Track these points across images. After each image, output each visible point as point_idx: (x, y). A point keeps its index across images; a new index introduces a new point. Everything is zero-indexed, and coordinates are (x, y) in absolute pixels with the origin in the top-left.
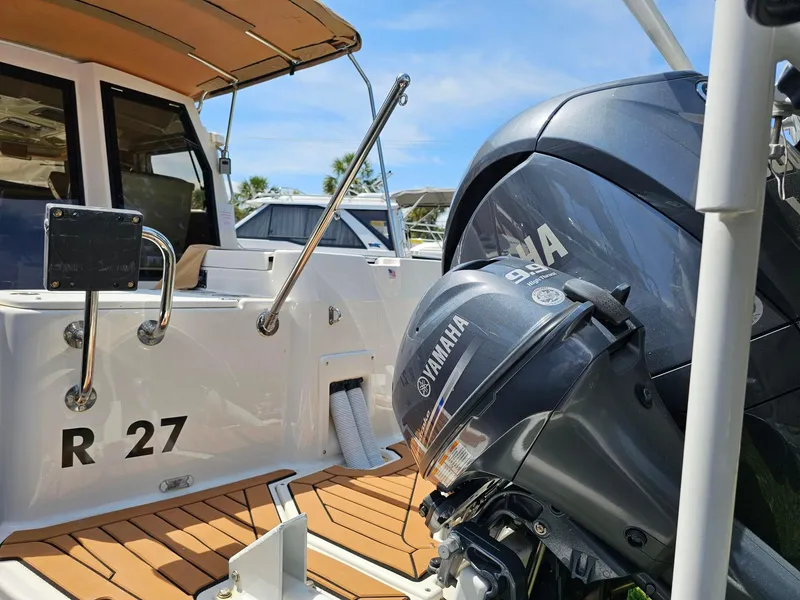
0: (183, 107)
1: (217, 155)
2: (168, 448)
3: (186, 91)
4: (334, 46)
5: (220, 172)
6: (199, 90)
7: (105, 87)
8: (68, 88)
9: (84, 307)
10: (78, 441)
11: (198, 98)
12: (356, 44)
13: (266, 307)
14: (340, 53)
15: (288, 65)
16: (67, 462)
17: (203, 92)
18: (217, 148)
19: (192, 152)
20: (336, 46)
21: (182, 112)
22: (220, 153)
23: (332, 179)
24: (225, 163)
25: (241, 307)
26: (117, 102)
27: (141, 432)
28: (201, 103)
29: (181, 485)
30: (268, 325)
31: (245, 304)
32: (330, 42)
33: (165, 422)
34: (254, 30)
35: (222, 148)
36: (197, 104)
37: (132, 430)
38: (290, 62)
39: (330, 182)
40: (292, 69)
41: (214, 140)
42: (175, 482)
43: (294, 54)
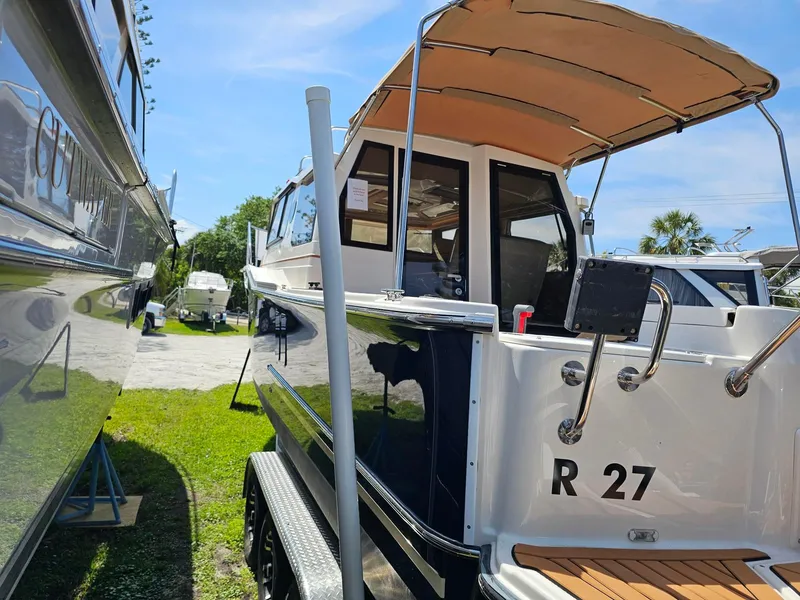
0: (553, 175)
1: (580, 218)
2: (638, 496)
3: (556, 160)
4: (738, 97)
5: (583, 233)
6: (571, 158)
7: (493, 164)
8: (462, 167)
9: (591, 350)
10: (566, 471)
11: (568, 166)
12: (769, 91)
13: (736, 365)
14: (748, 102)
15: (675, 123)
16: (556, 490)
17: (574, 159)
18: (581, 210)
19: (558, 215)
20: (740, 97)
21: (552, 180)
22: (583, 215)
23: (650, 239)
24: (588, 225)
25: (710, 363)
26: (502, 176)
27: (615, 474)
28: (569, 170)
29: (648, 538)
30: (736, 385)
31: (714, 360)
32: (734, 93)
33: (636, 470)
34: (649, 95)
35: (587, 210)
36: (565, 171)
37: (608, 471)
38: (678, 120)
39: (648, 243)
40: (679, 126)
41: (579, 203)
42: (643, 534)
43: (686, 112)
